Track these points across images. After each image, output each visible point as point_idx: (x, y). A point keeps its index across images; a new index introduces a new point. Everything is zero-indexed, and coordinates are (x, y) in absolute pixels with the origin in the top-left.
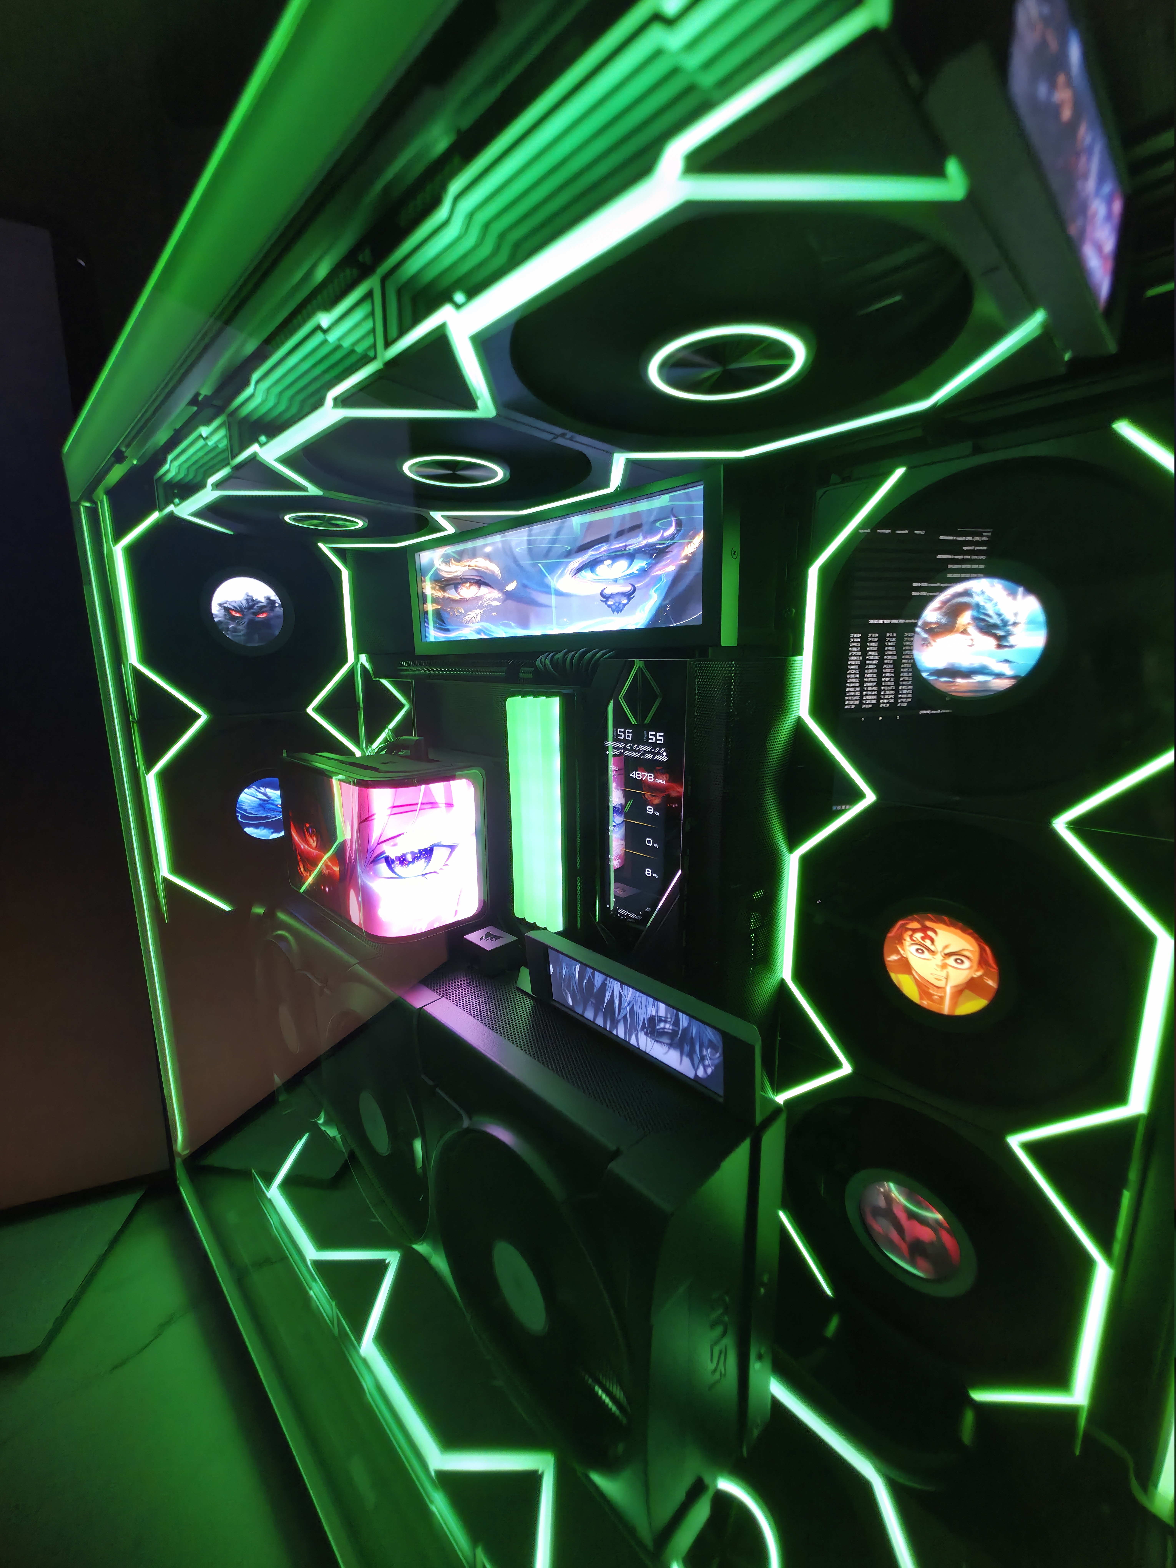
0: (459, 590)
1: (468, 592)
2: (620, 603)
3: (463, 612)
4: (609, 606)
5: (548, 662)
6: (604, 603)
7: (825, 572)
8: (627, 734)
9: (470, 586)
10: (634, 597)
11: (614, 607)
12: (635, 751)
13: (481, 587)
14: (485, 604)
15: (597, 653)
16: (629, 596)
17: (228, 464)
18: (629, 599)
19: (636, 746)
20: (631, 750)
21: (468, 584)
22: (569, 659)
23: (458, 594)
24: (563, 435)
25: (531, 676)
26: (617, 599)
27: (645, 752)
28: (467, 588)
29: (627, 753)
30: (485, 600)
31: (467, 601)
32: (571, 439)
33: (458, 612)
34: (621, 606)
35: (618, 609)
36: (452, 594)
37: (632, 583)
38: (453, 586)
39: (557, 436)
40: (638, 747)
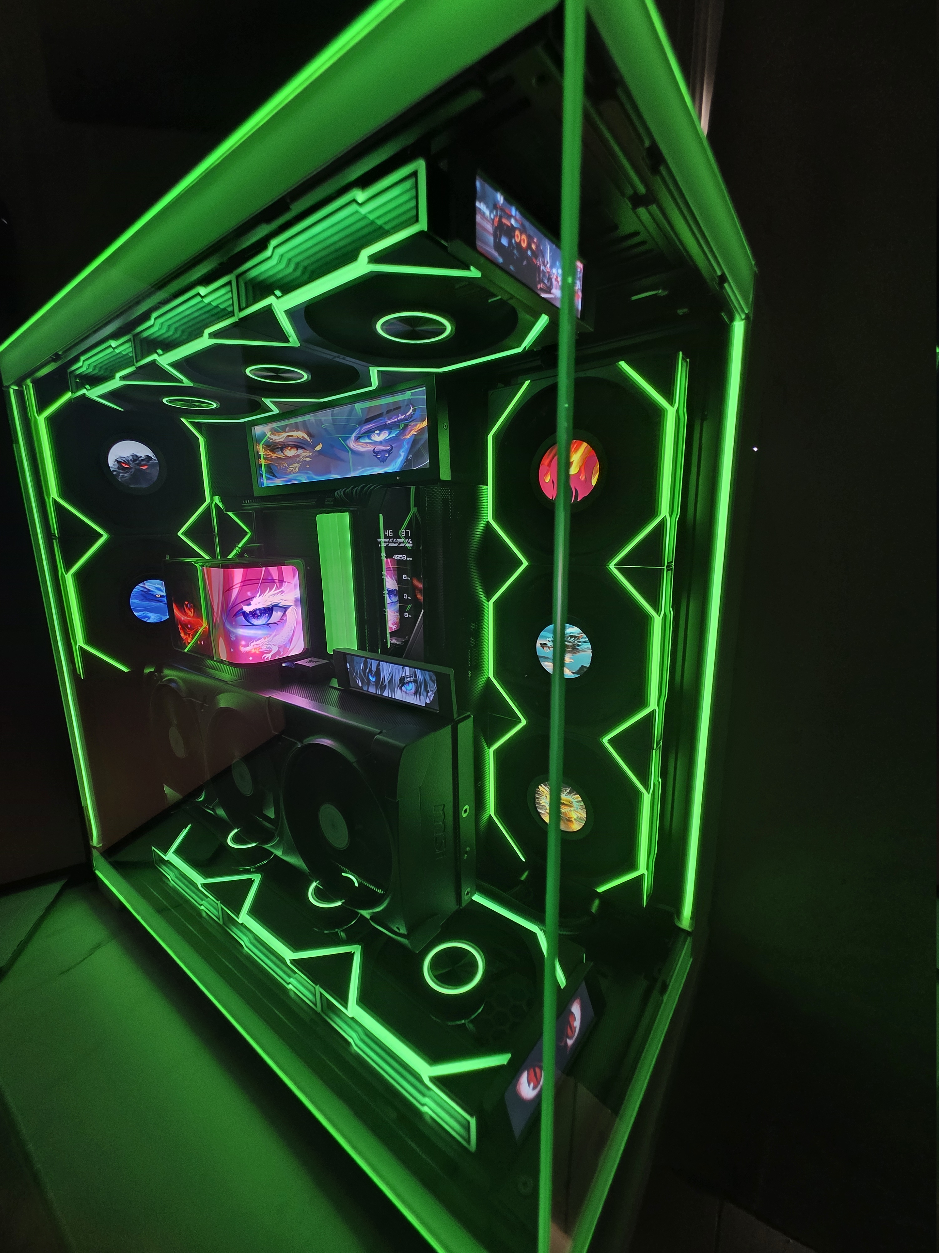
0: (284, 452)
1: (290, 453)
2: (385, 456)
3: (286, 466)
4: (378, 458)
5: (342, 493)
6: (375, 457)
7: (496, 437)
8: (390, 533)
9: (291, 449)
10: (392, 452)
11: (381, 459)
12: (395, 543)
13: (299, 450)
14: (301, 460)
15: (371, 486)
16: (389, 452)
17: (134, 365)
18: (389, 454)
19: (395, 539)
20: (393, 542)
21: (290, 448)
22: (354, 491)
23: (284, 454)
24: (339, 357)
25: (332, 503)
26: (383, 453)
27: (401, 543)
28: (289, 450)
29: (391, 545)
30: (301, 457)
31: (289, 458)
32: (343, 359)
33: (283, 466)
34: (385, 458)
35: (383, 460)
36: (279, 455)
37: (391, 444)
38: (279, 449)
39: (335, 357)
40: (396, 540)
